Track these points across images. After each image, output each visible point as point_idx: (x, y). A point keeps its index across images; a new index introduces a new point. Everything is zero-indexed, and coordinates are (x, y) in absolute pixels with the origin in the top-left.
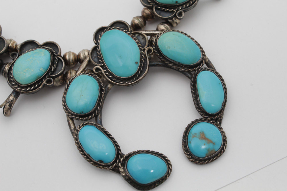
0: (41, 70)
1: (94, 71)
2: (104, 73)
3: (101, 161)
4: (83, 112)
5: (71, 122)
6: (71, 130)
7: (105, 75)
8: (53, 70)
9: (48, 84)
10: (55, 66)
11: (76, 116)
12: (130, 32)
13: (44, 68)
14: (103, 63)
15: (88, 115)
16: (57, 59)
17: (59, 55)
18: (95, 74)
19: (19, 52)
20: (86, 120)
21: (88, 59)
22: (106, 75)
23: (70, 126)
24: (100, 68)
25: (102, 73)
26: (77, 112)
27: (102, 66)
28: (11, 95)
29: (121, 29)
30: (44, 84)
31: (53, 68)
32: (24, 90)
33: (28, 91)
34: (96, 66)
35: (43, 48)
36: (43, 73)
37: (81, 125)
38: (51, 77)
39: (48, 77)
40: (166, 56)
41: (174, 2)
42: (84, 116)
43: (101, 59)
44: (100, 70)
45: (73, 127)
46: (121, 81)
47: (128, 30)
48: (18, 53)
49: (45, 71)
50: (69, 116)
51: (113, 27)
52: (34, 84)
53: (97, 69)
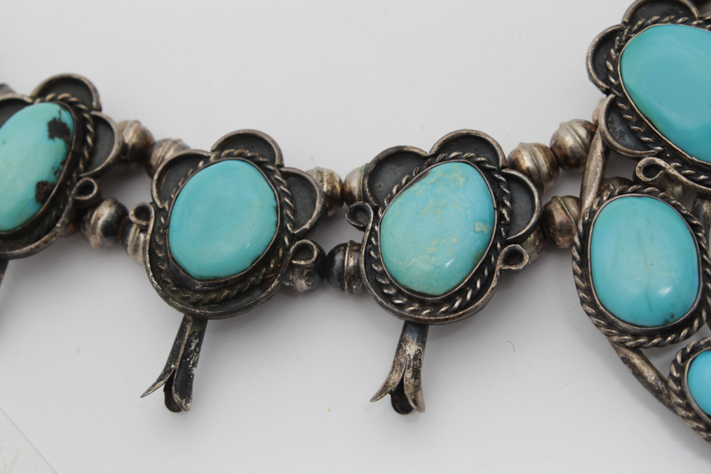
0: (478, 229)
1: (641, 176)
2: (675, 173)
4: (672, 317)
5: (637, 360)
6: (648, 386)
7: (684, 179)
8: (508, 219)
9: (513, 268)
10: (508, 203)
11: (651, 334)
12: (700, 19)
13: (484, 222)
14: (659, 140)
15: (688, 322)
16: (503, 179)
17: (504, 167)
18: (646, 185)
19: (371, 199)
20: (688, 336)
21: (599, 148)
22: (685, 175)
24: (662, 163)
25: (668, 176)
26: (652, 319)
27: (659, 155)
28: (402, 342)
29: (667, 19)
30: (501, 270)
31: (504, 212)
32: (445, 313)
33: (460, 308)
34: (639, 159)
35: (443, 160)
36: (488, 238)
37: (679, 359)
38: (516, 241)
39: (503, 246)
42: (676, 329)
44: (659, 168)
45: (650, 374)
47: (689, 13)
48: (368, 202)
49: (491, 228)
50: (629, 344)
51: (640, 23)
52: (471, 283)
53: (651, 169)
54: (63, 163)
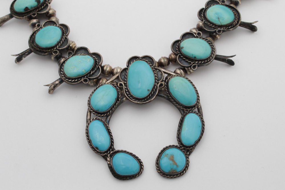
0: (83, 71)
1: (118, 85)
2: (124, 88)
3: (97, 148)
4: (99, 110)
5: (89, 114)
6: (87, 119)
7: (124, 91)
8: (91, 74)
9: (84, 82)
10: (94, 71)
11: (94, 111)
12: (154, 67)
13: (85, 71)
14: (126, 81)
15: (101, 114)
16: (97, 67)
17: (99, 65)
18: (118, 87)
19: (74, 53)
20: (99, 116)
21: (117, 75)
22: (125, 90)
23: (87, 116)
24: (124, 85)
25: (123, 88)
26: (95, 108)
27: (125, 84)
28: (57, 80)
29: (148, 62)
30: (82, 81)
31: (92, 72)
32: (67, 80)
33: (70, 82)
34: (121, 82)
35: (91, 56)
36: (83, 74)
37: (94, 118)
38: (89, 78)
39: (86, 78)
40: (171, 93)
41: (193, 57)
42: (99, 113)
43: (126, 79)
44: (123, 86)
45: (89, 117)
46: (134, 99)
47: (153, 65)
48: (73, 53)
49: (86, 72)
50: (89, 110)
51: (144, 59)
52: (75, 79)
53: (121, 85)
54: (34, 7)
